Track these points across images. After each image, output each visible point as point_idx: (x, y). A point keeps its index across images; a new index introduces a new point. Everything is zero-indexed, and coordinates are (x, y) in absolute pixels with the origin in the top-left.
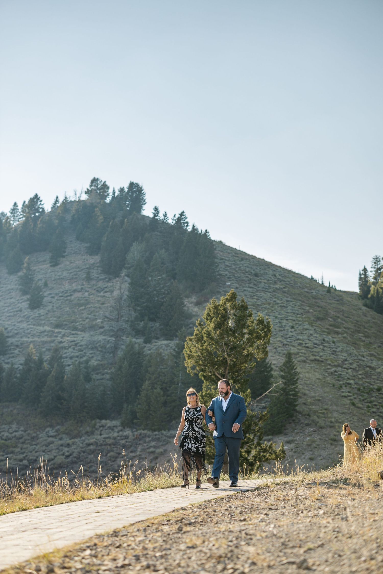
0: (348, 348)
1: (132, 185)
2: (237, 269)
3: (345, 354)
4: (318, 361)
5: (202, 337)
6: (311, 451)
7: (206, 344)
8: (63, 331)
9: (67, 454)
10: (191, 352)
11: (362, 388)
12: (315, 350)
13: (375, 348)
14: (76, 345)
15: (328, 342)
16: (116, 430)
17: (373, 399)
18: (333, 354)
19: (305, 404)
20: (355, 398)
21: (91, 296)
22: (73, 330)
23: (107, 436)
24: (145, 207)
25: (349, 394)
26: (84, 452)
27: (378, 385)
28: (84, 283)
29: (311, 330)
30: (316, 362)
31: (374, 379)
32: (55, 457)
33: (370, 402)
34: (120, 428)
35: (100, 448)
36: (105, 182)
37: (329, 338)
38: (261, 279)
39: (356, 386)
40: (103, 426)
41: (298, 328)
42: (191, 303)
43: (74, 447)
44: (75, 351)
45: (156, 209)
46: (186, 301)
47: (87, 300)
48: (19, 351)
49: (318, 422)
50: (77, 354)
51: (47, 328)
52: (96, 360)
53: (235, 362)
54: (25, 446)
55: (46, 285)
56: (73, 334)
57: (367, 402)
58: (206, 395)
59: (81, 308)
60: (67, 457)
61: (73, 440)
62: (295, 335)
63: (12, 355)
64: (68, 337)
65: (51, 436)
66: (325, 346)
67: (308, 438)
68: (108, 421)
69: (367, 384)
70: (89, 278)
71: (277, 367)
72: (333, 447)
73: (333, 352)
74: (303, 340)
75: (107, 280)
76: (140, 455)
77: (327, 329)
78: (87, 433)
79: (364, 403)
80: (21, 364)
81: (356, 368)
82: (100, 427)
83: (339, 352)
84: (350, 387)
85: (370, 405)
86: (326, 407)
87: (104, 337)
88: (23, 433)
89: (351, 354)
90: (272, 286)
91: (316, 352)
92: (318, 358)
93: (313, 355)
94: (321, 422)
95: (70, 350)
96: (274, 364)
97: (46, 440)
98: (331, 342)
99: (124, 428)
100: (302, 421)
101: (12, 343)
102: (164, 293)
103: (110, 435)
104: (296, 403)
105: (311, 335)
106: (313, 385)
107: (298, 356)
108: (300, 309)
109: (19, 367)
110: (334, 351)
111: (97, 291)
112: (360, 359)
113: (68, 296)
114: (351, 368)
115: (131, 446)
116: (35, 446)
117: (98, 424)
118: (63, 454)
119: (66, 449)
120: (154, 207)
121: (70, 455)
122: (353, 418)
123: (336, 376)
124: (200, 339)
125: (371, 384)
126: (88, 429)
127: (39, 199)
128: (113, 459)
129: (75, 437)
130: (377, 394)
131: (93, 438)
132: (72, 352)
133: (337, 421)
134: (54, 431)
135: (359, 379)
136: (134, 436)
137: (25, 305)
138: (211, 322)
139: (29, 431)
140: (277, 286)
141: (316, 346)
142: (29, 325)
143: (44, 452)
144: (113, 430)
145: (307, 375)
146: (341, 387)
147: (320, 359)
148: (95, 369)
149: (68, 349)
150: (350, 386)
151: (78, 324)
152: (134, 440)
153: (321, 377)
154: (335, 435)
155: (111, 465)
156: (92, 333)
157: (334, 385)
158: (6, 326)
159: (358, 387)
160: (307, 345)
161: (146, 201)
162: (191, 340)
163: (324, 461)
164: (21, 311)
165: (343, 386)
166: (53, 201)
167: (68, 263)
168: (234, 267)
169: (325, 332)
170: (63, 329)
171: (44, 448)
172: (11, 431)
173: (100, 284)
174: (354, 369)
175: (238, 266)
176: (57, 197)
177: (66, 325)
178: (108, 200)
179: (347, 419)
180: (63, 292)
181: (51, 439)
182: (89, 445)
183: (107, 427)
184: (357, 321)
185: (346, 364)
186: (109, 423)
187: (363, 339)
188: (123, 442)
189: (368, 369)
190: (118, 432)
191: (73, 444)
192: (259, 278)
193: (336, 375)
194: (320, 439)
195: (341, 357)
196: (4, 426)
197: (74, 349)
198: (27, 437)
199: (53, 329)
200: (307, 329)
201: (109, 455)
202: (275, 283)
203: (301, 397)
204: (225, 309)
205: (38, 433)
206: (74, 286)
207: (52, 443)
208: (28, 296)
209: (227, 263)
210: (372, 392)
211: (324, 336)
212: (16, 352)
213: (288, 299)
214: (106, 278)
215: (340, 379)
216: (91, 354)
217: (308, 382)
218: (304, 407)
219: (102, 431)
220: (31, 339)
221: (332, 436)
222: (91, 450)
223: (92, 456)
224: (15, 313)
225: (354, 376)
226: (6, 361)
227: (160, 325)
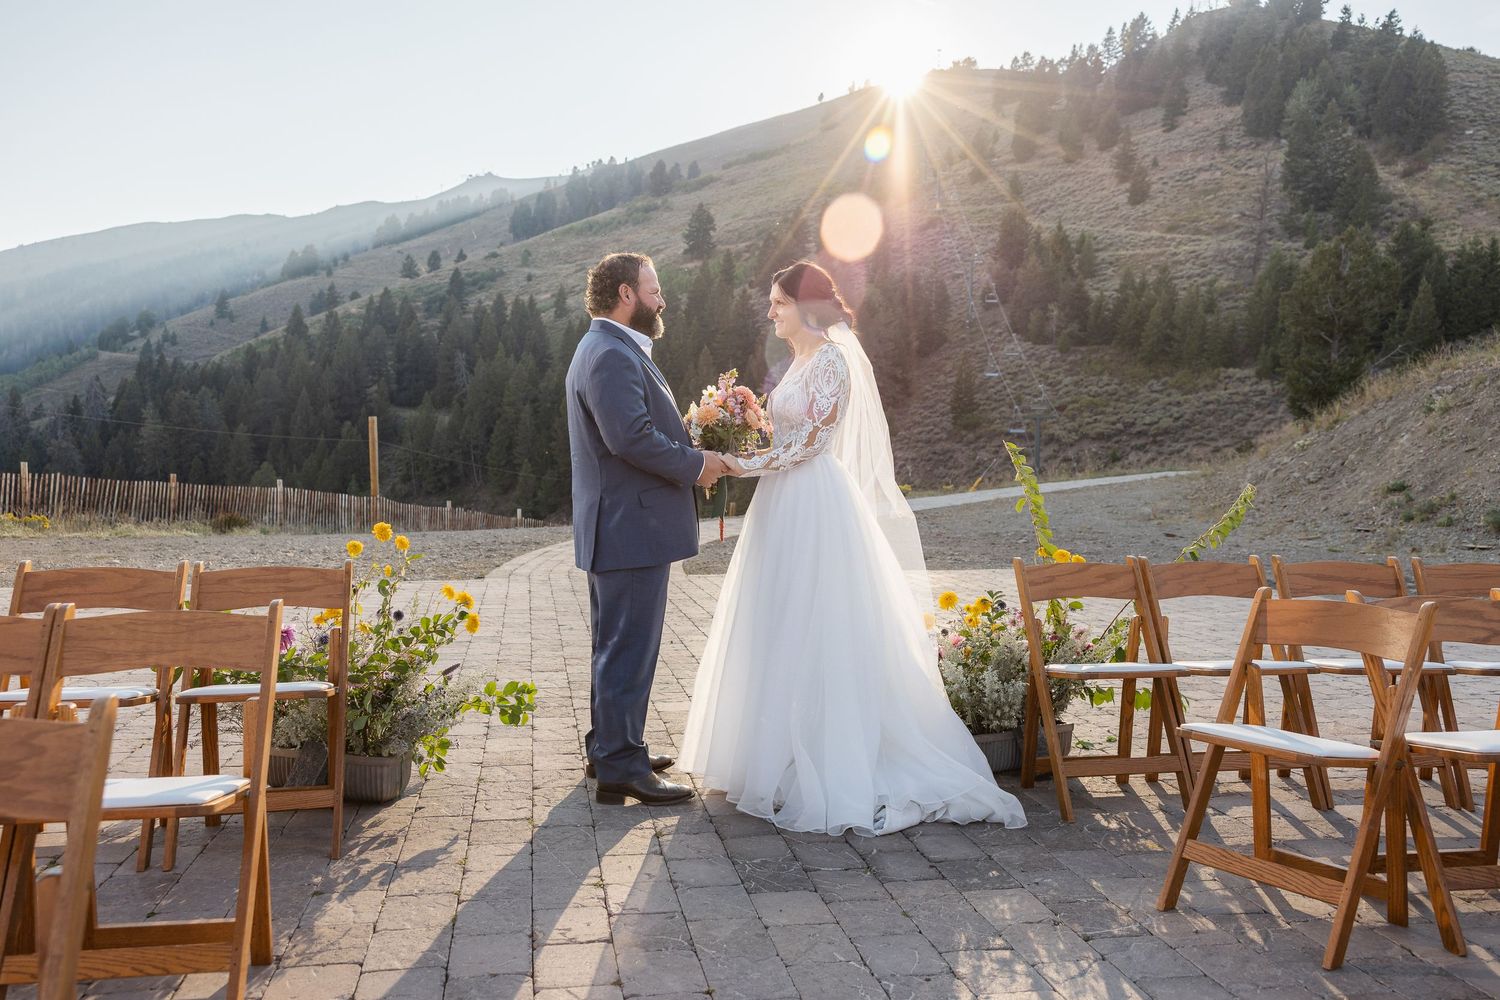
8: (1178, 237)
9: (1176, 415)
14: (1197, 257)
16: (1249, 383)
21: (1225, 177)
22: (1194, 234)
23: (1234, 391)
24: (1326, 7)
26: (1200, 413)
28: (1216, 155)
32: (1160, 419)
34: (1254, 380)
35: (1223, 407)
40: (1229, 377)
42: (1394, 175)
43: (1186, 406)
44: (1195, 267)
45: (1346, 10)
46: (1382, 173)
47: (1218, 183)
48: (1113, 271)
50: (1198, 271)
51: (1155, 233)
52: (1227, 280)
54: (1120, 404)
55: (1155, 163)
56: (1194, 241)
59: (1208, 198)
60: (1177, 419)
61: (1185, 397)
63: (1103, 278)
64: (1185, 245)
65: (1156, 392)
68: (1237, 370)
70: (1223, 147)
75: (1253, 146)
76: (1281, 418)
78: (1206, 386)
80: (1116, 290)
82: (1226, 378)
87: (1241, 243)
88: (1116, 387)
95: (1188, 265)
97: (1147, 397)
99: (1261, 379)
101: (1103, 259)
102: (1345, 165)
103: (1239, 390)
109: (1113, 295)
111: (1236, 167)
113: (1189, 179)
115: (1269, 405)
116: (1132, 405)
117: (1222, 375)
118: (1171, 416)
119: (1176, 409)
120: (1342, 7)
121: (1181, 417)
126: (1209, 381)
127: (1145, 20)
128: (1242, 423)
129: (1189, 392)
131: (1215, 394)
132: (1191, 268)
134: (1159, 384)
136: (1273, 390)
137: (1123, 198)
139: (1125, 385)
142: (1127, 229)
143: (1144, 412)
144: (1243, 382)
148: (1224, 293)
149: (1184, 264)
151: (1202, 223)
152: (1274, 396)
155: (1238, 431)
156: (1222, 237)
158: (1096, 235)
164: (1116, 208)
166: (1170, 19)
167: (1191, 124)
170: (1179, 233)
171: (1145, 407)
172: (1101, 384)
173: (1242, 154)
175: (1494, 97)
176: (1177, 11)
177: (1184, 226)
180: (1181, 173)
181: (1154, 395)
182: (1208, 403)
183: (1234, 379)
186: (1237, 372)
188: (1257, 399)
190: (1252, 385)
191: (1186, 401)
196: (1091, 378)
197: (1194, 264)
198: (1122, 393)
199: (1164, 235)
201: (1235, 417)
205: (1138, 387)
206: (1201, 162)
207: (1157, 400)
208: (1127, 185)
209: (1473, 94)
212: (1109, 272)
214: (1252, 143)
216: (1220, 270)
219: (1227, 383)
220: (1131, 252)
222: (1209, 410)
223: (1211, 418)
224: (1109, 213)
226: (1095, 286)
227: (1334, 217)
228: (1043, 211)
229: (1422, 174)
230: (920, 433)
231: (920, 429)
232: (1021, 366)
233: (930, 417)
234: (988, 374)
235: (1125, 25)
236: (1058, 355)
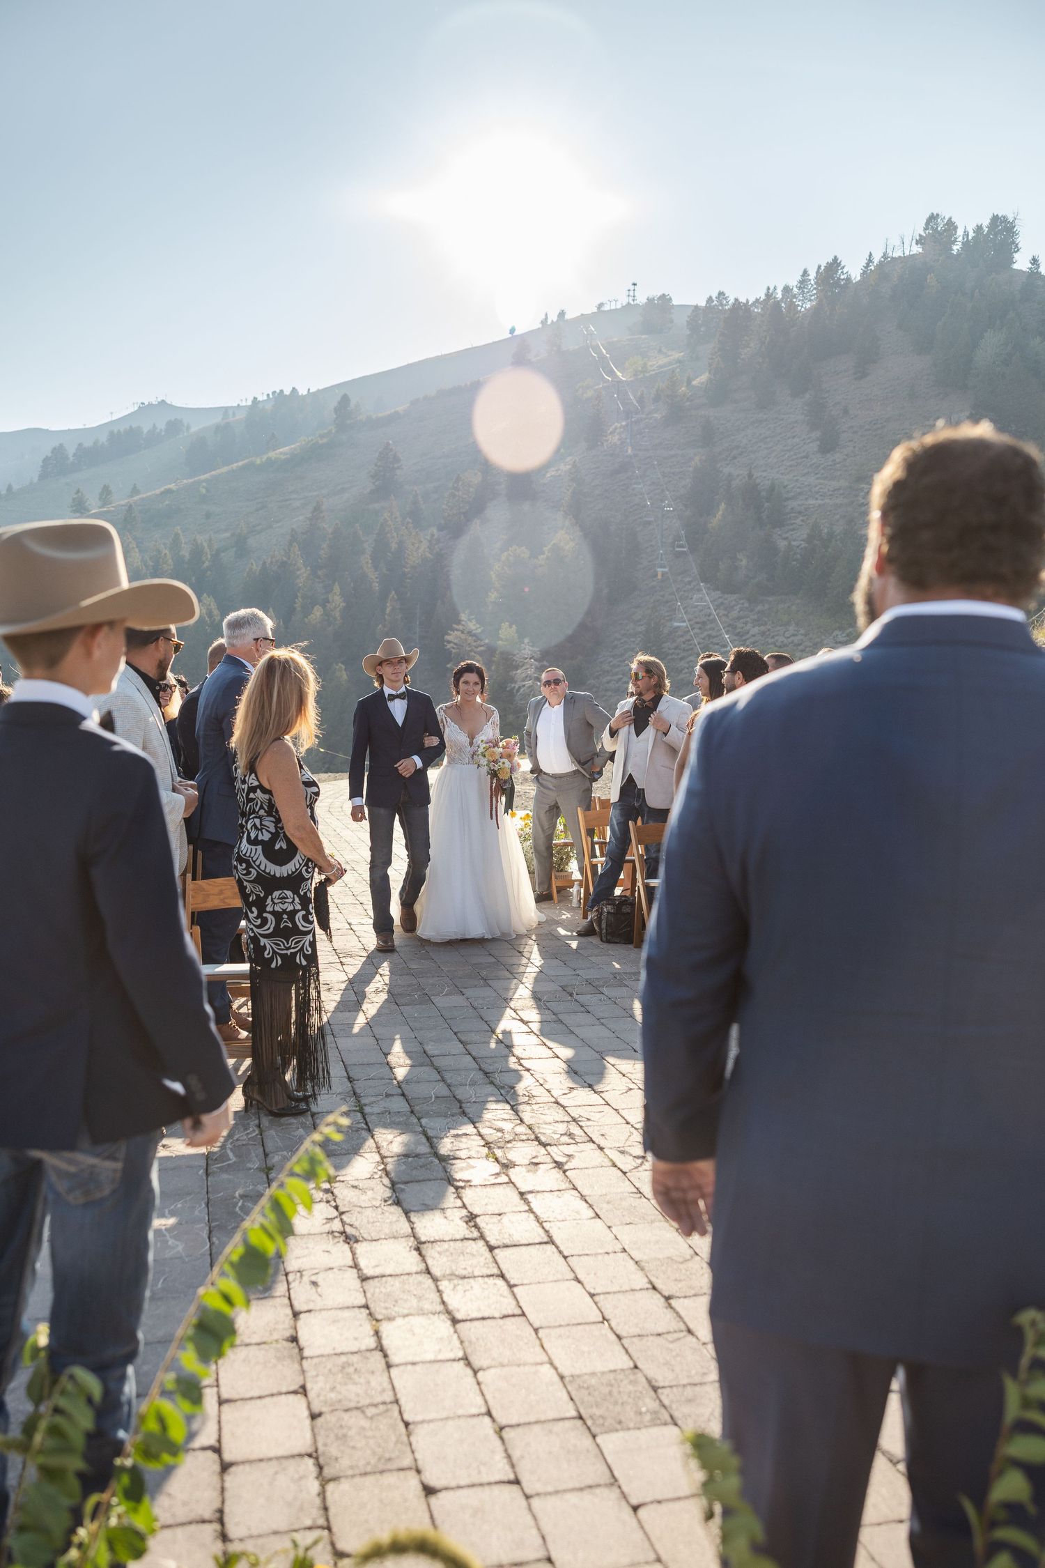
1: (995, 219)
24: (1016, 256)
28: (905, 405)
36: (950, 218)
45: (1035, 261)
48: (803, 521)
51: (844, 483)
55: (846, 412)
63: (791, 527)
70: (913, 396)
75: (941, 396)
80: (803, 540)
88: (802, 637)
101: (792, 509)
109: (801, 544)
111: (923, 418)
120: (1030, 258)
127: (840, 264)
134: (844, 635)
137: (814, 446)
139: (811, 636)
142: (817, 479)
158: (786, 483)
161: (1020, 246)
164: (807, 457)
166: (864, 263)
167: (882, 372)
172: (787, 634)
173: (930, 405)
176: (871, 255)
178: (956, 248)
180: (871, 422)
196: (779, 628)
198: (808, 643)
205: (823, 637)
206: (889, 411)
208: (817, 434)
212: (798, 521)
214: (940, 393)
220: (820, 502)
224: (799, 461)
226: (784, 536)
228: (735, 458)
230: (608, 682)
231: (609, 678)
232: (709, 616)
233: (619, 666)
234: (676, 624)
235: (819, 267)
236: (746, 605)
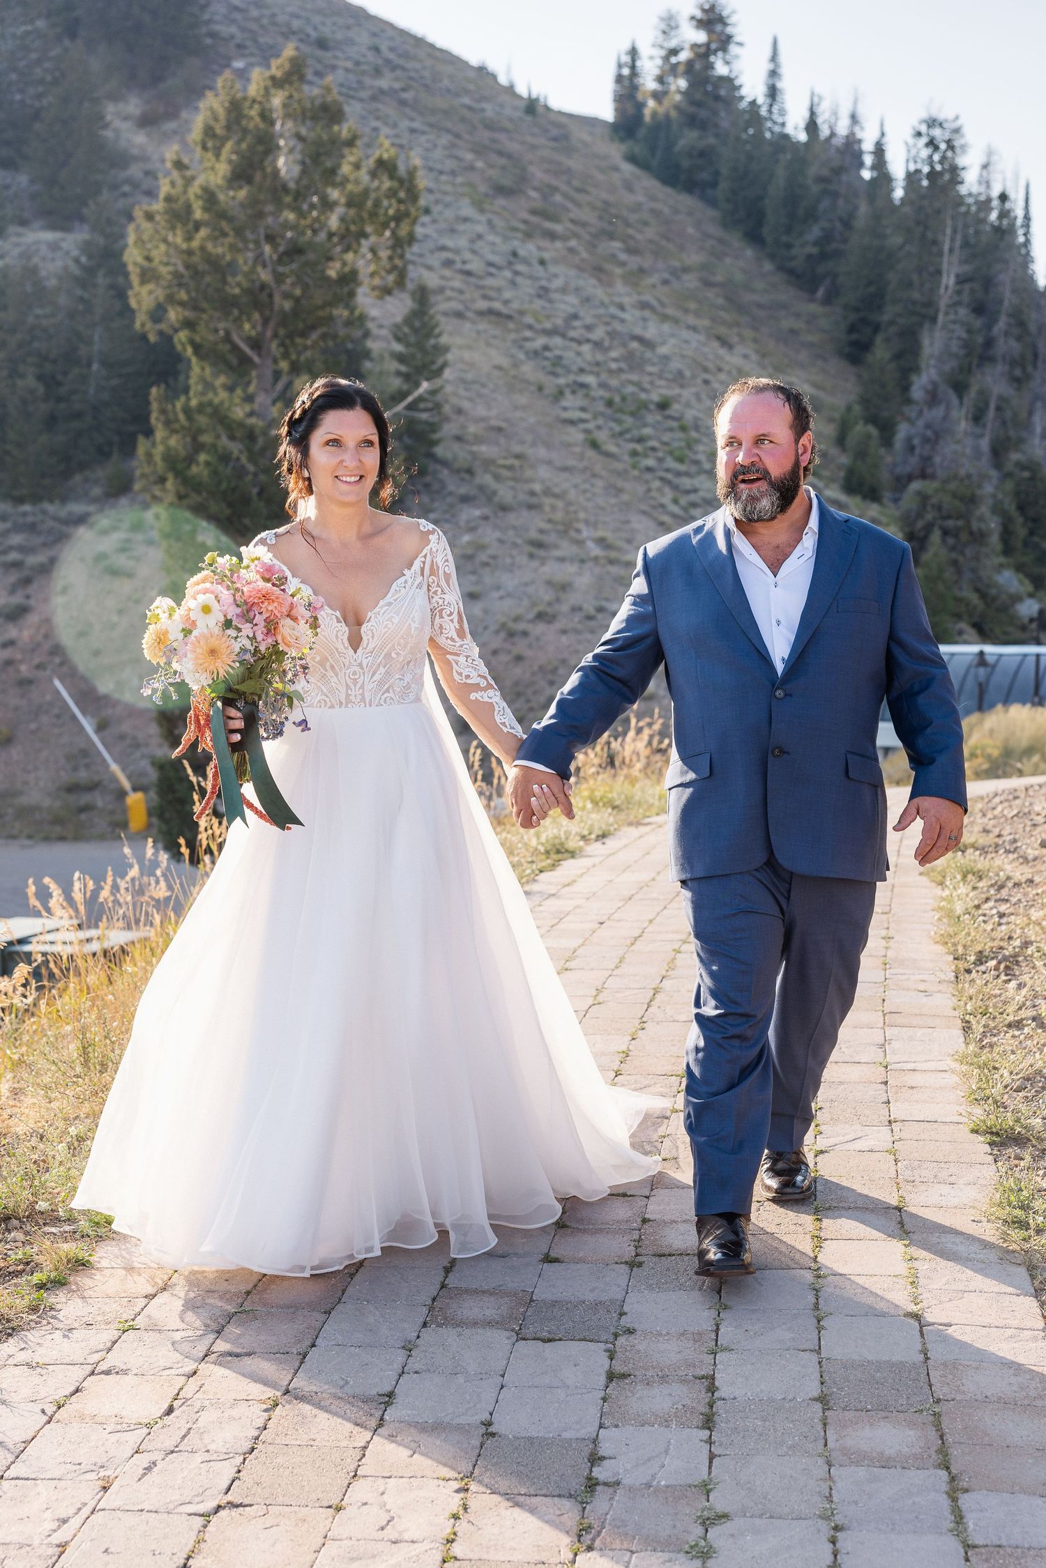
0: (581, 283)
2: (265, 21)
3: (572, 299)
4: (498, 314)
5: (188, 208)
6: (474, 573)
7: (203, 232)
10: (148, 259)
11: (617, 399)
12: (489, 282)
13: (654, 286)
15: (526, 261)
17: (647, 431)
18: (539, 296)
19: (459, 438)
20: (599, 428)
25: (584, 415)
27: (664, 391)
29: (479, 222)
30: (493, 318)
31: (650, 374)
33: (640, 440)
37: (528, 249)
38: (336, 57)
39: (601, 393)
41: (440, 213)
42: (126, 119)
46: (110, 110)
49: (495, 493)
53: (297, 300)
57: (632, 440)
58: (201, 408)
62: (435, 235)
66: (517, 273)
67: (466, 538)
69: (630, 389)
71: (381, 327)
72: (535, 564)
73: (542, 293)
74: (457, 251)
77: (525, 222)
79: (621, 443)
81: (603, 340)
83: (556, 291)
84: (587, 396)
85: (639, 447)
86: (517, 449)
89: (588, 300)
90: (368, 81)
91: (491, 288)
92: (497, 305)
93: (485, 297)
94: (505, 493)
96: (373, 319)
98: (535, 262)
100: (451, 488)
104: (435, 436)
105: (480, 237)
106: (484, 385)
107: (440, 298)
108: (451, 156)
110: (542, 288)
112: (613, 317)
114: (588, 341)
122: (593, 485)
123: (547, 363)
124: (179, 215)
125: (644, 390)
130: (659, 418)
133: (547, 492)
135: (611, 372)
138: (218, 156)
140: (383, 83)
141: (493, 270)
145: (467, 355)
146: (561, 393)
147: (504, 310)
150: (584, 391)
153: (505, 362)
154: (542, 531)
157: (540, 389)
159: (607, 395)
160: (468, 267)
162: (150, 217)
163: (508, 603)
165: (567, 392)
168: (255, 13)
169: (515, 229)
174: (598, 345)
179: (576, 486)
184: (606, 203)
185: (574, 328)
187: (623, 257)
189: (635, 345)
192: (329, 54)
193: (546, 359)
194: (501, 541)
195: (562, 306)
200: (466, 220)
202: (378, 72)
203: (447, 419)
204: (266, 116)
210: (644, 412)
211: (516, 243)
213: (416, 125)
215: (559, 370)
217: (469, 376)
218: (456, 447)
221: (533, 534)
225: (598, 364)
227: (32, 181)
229: (170, 126)
